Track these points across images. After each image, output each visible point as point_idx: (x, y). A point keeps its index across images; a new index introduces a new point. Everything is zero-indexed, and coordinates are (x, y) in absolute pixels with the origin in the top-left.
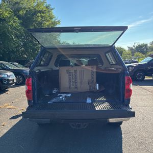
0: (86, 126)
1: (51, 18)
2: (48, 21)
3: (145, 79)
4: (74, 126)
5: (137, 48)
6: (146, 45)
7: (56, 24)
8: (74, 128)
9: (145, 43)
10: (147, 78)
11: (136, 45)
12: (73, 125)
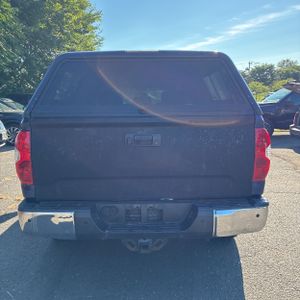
0: (161, 246)
1: (82, 7)
2: (76, 13)
3: (274, 134)
4: (133, 246)
5: (253, 73)
6: (271, 67)
7: (93, 20)
8: (133, 249)
9: (269, 63)
10: (277, 132)
11: (253, 67)
12: (130, 243)
